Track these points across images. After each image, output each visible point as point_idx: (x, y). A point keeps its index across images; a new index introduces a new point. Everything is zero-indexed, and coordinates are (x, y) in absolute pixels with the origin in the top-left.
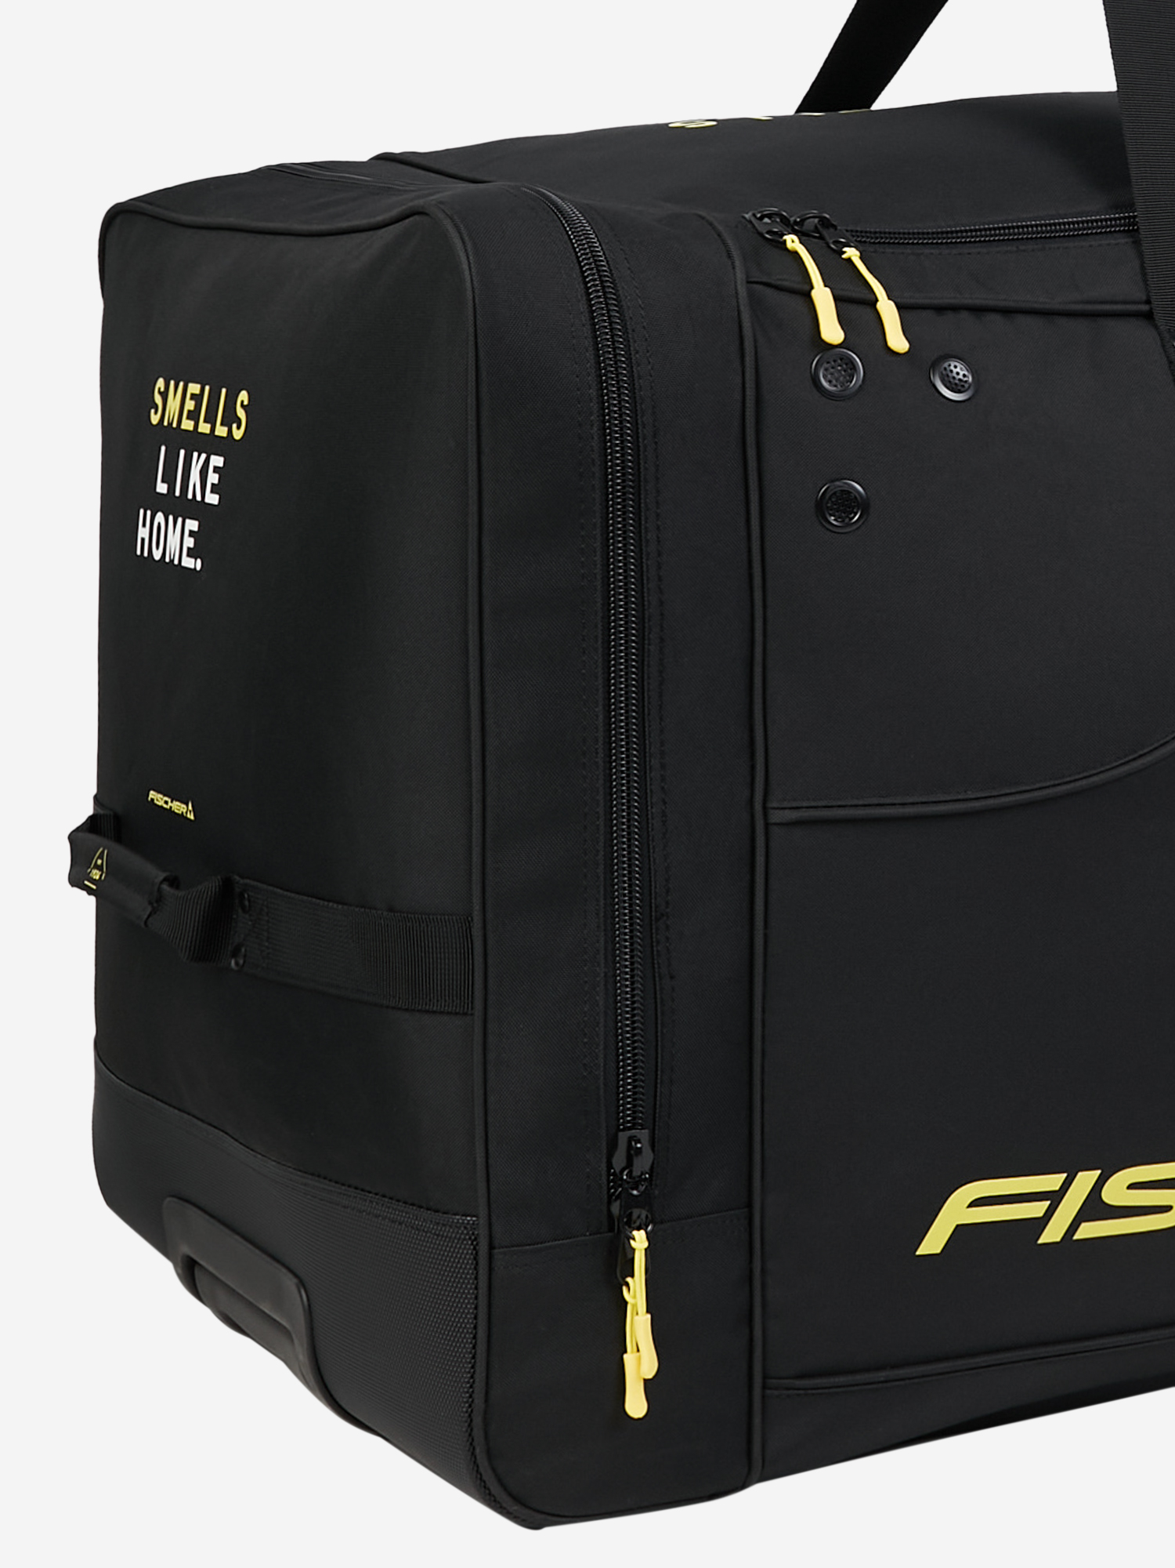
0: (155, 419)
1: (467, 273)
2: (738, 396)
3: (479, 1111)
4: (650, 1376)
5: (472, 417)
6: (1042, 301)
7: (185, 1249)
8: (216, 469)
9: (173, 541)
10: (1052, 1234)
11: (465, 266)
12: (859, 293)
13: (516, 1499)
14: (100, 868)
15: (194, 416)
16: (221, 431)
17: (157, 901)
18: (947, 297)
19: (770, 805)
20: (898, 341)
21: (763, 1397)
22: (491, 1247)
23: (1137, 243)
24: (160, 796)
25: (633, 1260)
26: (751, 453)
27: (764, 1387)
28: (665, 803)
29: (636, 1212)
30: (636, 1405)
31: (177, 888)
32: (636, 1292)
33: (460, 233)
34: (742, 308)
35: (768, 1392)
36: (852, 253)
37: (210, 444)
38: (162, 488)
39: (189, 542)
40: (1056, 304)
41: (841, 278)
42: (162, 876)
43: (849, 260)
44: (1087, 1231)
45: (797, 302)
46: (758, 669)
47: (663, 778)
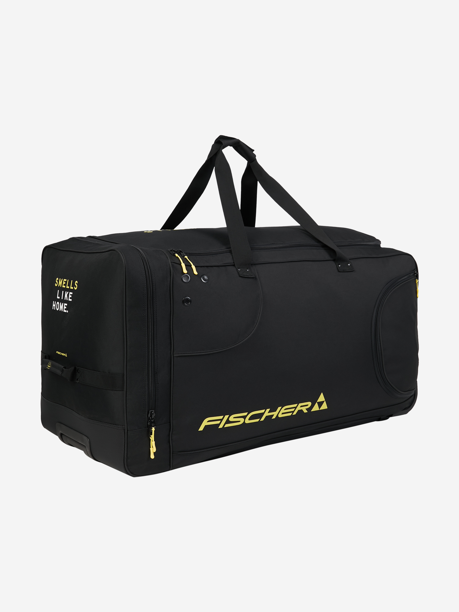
0: (56, 285)
1: (124, 261)
2: (169, 282)
3: (125, 407)
4: (155, 452)
5: (124, 286)
6: (217, 264)
7: (61, 432)
8: (71, 295)
9: (61, 307)
10: (221, 426)
11: (123, 260)
12: (188, 264)
13: (131, 473)
14: (50, 365)
15: (65, 285)
16: (72, 288)
17: (63, 371)
18: (203, 265)
19: (174, 353)
20: (196, 273)
21: (172, 455)
22: (127, 431)
23: (232, 254)
24: (59, 352)
25: (152, 432)
26: (171, 292)
27: (172, 454)
28: (157, 353)
29: (152, 424)
30: (152, 456)
31: (66, 369)
32: (152, 437)
33: (122, 254)
34: (171, 267)
35: (173, 454)
36: (186, 257)
37: (69, 290)
38: (58, 298)
39: (65, 307)
40: (219, 265)
41: (185, 261)
42: (63, 367)
43: (186, 258)
44: (227, 426)
45: (178, 266)
46: (171, 330)
47: (157, 349)
